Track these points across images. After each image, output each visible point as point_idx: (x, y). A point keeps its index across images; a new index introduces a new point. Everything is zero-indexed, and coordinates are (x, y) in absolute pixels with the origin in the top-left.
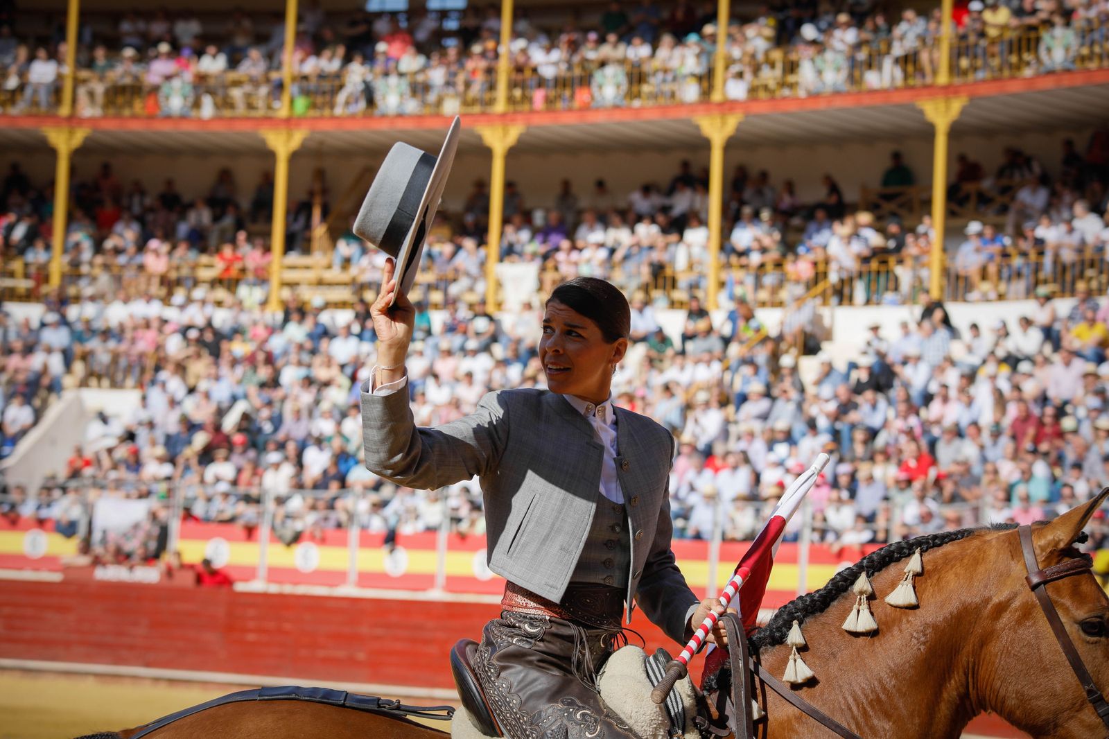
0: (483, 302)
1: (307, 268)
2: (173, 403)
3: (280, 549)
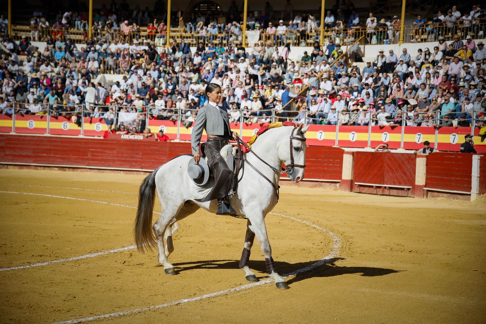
0: (241, 44)
1: (178, 31)
2: (140, 78)
3: (184, 128)
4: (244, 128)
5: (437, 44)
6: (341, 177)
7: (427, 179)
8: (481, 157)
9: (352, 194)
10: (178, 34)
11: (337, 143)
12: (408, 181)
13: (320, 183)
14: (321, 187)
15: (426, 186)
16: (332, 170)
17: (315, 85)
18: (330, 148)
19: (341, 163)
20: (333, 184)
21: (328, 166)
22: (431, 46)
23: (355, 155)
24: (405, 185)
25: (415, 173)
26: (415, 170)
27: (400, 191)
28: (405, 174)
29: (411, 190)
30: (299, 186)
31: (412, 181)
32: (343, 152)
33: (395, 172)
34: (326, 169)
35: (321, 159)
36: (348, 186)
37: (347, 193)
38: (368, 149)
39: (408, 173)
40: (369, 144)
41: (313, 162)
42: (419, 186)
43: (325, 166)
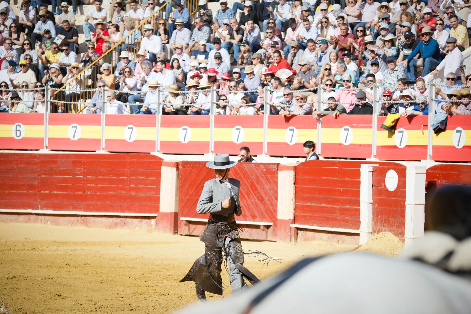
6: (159, 207)
7: (296, 208)
8: (374, 167)
9: (177, 236)
11: (158, 146)
12: (266, 212)
13: (123, 219)
14: (125, 227)
15: (294, 221)
16: (143, 195)
18: (147, 156)
19: (158, 182)
20: (146, 220)
21: (136, 189)
23: (180, 167)
24: (263, 218)
25: (276, 199)
26: (277, 193)
27: (254, 231)
28: (262, 200)
29: (271, 228)
30: (87, 225)
31: (272, 213)
32: (158, 163)
33: (246, 196)
34: (133, 193)
35: (124, 176)
36: (169, 225)
37: (169, 236)
38: (209, 157)
39: (266, 199)
40: (212, 147)
41: (111, 181)
42: (284, 222)
43: (131, 189)
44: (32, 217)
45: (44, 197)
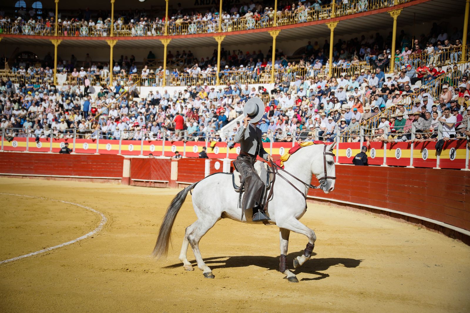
0: (53, 82)
1: (4, 72)
3: (7, 142)
4: (53, 142)
5: (185, 88)
6: (122, 175)
7: (178, 176)
8: (210, 161)
9: (130, 187)
10: (4, 74)
11: (120, 152)
12: (166, 177)
13: (107, 180)
14: (109, 183)
15: (178, 180)
16: (116, 170)
17: (106, 112)
18: (115, 156)
19: (122, 166)
20: (117, 180)
21: (113, 168)
22: (183, 88)
23: (131, 160)
24: (165, 179)
25: (170, 172)
26: (171, 170)
27: (161, 184)
28: (164, 172)
29: (168, 184)
30: (93, 182)
31: (168, 177)
32: (123, 158)
33: (158, 171)
34: (112, 170)
35: (108, 163)
36: (127, 182)
37: (127, 186)
38: (141, 156)
39: (166, 172)
40: (142, 153)
41: (103, 165)
42: (174, 181)
43: (111, 168)
44: (70, 179)
45: (75, 171)
